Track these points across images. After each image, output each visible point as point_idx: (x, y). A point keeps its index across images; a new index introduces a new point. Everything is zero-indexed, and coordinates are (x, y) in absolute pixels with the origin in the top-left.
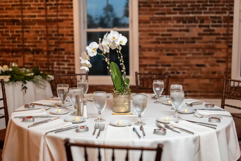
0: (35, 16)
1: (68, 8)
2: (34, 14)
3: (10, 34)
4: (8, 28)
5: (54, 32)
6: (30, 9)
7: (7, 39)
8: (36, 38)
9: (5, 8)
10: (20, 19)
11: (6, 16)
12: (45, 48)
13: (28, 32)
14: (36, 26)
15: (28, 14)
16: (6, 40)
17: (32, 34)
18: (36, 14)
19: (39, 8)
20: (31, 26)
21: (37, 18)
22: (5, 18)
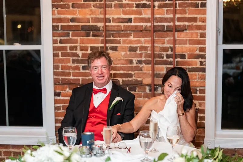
0: (130, 20)
1: (197, 6)
2: (127, 17)
3: (80, 53)
4: (76, 42)
5: (165, 49)
6: (121, 6)
7: (74, 61)
8: (131, 62)
9: (71, 4)
10: (100, 25)
11: (73, 20)
12: (148, 80)
13: (115, 49)
14: (132, 38)
15: (116, 17)
16: (71, 64)
17: (123, 53)
18: (133, 17)
19: (138, 6)
20: (122, 39)
21: (133, 24)
22: (71, 24)
